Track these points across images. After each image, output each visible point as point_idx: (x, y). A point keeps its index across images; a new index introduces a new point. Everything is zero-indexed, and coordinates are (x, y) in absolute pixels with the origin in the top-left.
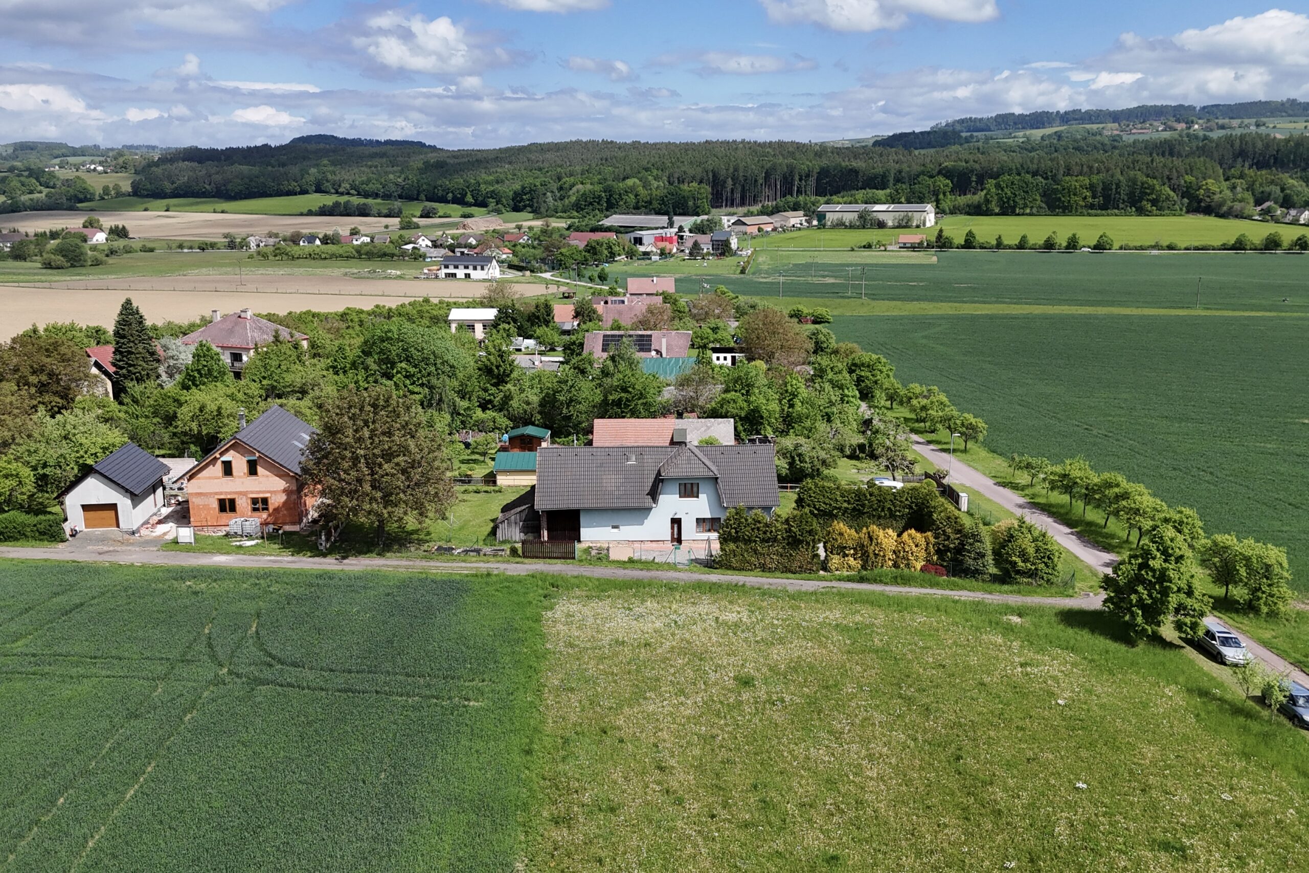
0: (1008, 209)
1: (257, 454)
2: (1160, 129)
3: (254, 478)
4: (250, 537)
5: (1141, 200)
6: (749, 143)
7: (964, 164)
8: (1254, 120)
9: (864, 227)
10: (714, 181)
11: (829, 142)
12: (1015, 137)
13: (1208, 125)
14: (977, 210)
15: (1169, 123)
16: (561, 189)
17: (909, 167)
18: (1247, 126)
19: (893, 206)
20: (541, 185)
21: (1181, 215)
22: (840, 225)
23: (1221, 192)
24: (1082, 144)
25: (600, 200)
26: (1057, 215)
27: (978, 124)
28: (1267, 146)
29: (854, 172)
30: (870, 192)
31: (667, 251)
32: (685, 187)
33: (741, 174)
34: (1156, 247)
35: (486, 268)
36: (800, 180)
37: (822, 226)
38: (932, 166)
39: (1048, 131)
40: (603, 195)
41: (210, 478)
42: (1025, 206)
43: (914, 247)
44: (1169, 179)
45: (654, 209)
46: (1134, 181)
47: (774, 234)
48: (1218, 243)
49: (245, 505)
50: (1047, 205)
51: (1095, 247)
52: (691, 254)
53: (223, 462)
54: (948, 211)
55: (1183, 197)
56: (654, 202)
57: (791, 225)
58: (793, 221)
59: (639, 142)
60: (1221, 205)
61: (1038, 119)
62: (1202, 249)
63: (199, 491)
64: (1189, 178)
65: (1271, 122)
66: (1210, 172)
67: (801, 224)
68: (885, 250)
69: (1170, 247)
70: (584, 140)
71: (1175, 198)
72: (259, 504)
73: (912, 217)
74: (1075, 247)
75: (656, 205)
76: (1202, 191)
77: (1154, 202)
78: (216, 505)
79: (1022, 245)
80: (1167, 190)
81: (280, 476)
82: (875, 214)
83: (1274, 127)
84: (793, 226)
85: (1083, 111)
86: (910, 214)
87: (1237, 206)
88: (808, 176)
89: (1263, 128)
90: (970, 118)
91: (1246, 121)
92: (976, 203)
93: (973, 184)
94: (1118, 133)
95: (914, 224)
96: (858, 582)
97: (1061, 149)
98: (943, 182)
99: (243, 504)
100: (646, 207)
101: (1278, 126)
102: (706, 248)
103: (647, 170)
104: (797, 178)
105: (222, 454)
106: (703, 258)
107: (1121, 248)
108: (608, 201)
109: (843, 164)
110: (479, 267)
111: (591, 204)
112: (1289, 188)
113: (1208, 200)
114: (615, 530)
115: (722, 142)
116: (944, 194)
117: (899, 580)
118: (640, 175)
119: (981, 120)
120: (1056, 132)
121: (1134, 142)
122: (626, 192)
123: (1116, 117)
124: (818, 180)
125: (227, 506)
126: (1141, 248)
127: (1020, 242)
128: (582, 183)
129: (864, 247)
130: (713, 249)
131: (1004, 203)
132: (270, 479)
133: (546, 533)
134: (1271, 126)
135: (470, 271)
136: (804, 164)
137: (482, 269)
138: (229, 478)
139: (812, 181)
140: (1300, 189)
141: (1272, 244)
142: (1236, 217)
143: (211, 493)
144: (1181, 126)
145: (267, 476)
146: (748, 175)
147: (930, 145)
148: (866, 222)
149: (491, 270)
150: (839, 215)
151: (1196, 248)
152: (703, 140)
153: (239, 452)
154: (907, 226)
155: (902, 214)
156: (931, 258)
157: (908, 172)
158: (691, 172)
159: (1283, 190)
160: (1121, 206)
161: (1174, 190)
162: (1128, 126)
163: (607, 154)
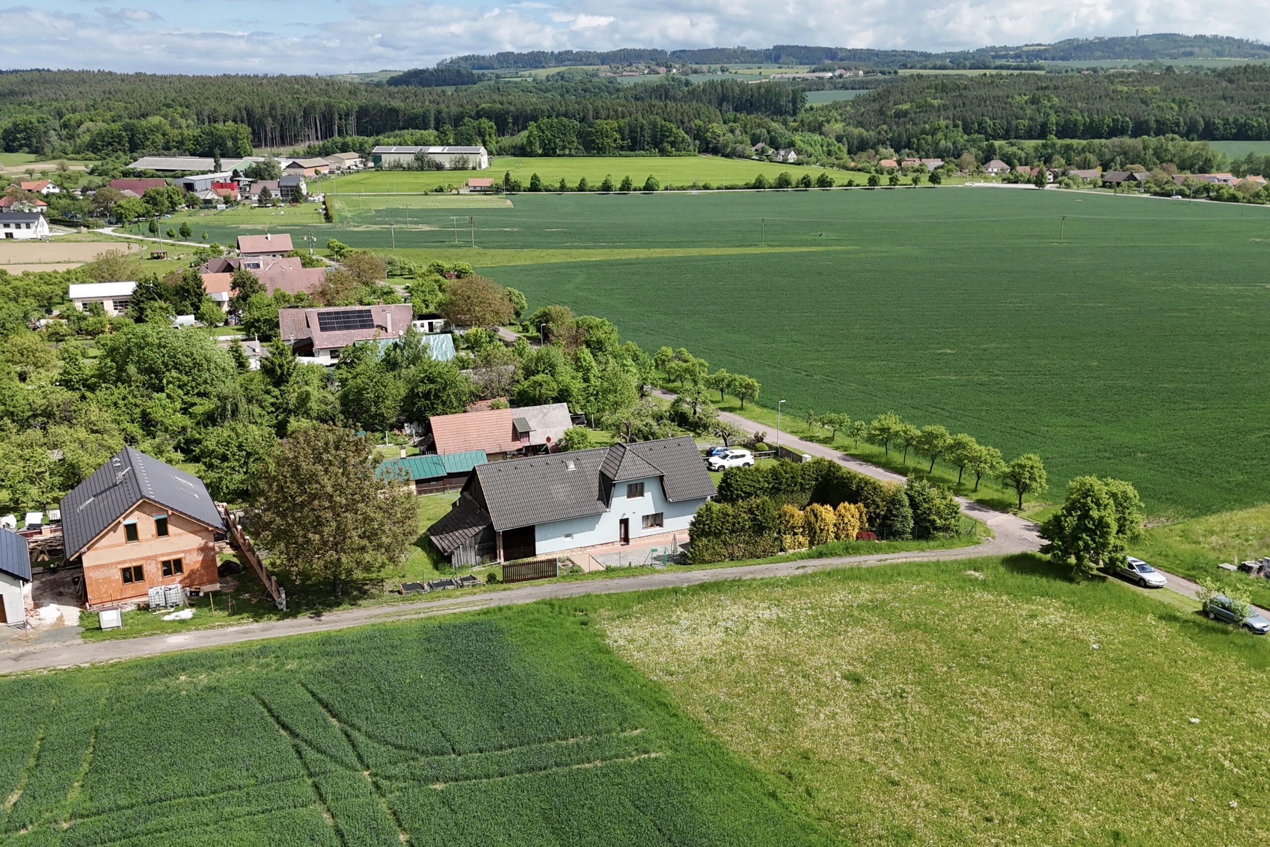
0: (549, 151)
1: (170, 512)
2: (646, 72)
3: (164, 538)
4: (177, 607)
5: (662, 141)
6: (273, 78)
7: (500, 106)
8: (719, 66)
9: (422, 169)
10: (249, 120)
11: (338, 76)
12: (521, 76)
13: (684, 69)
14: (522, 151)
15: (652, 67)
16: (65, 126)
17: (448, 107)
18: (715, 71)
19: (447, 148)
20: (39, 122)
21: (695, 156)
22: (397, 167)
23: (724, 135)
24: (589, 85)
25: (121, 140)
26: (593, 156)
27: (482, 62)
28: (743, 92)
29: (394, 111)
30: (418, 133)
31: (232, 199)
32: (220, 126)
33: (279, 113)
34: (694, 187)
35: (33, 226)
36: (340, 119)
37: (378, 168)
38: (470, 107)
39: (552, 71)
40: (124, 134)
41: (110, 546)
42: (564, 148)
43: (485, 191)
44: (683, 123)
45: (188, 150)
46: (654, 124)
47: (333, 176)
48: (741, 183)
49: (154, 570)
50: (584, 146)
51: (645, 188)
52: (260, 201)
53: (127, 526)
54: (495, 152)
55: (695, 139)
56: (187, 143)
57: (346, 167)
58: (348, 163)
59: (145, 74)
60: (726, 146)
61: (536, 59)
62: (730, 188)
63: (97, 563)
64: (697, 122)
65: (733, 68)
66: (713, 117)
67: (356, 166)
68: (458, 194)
69: (706, 187)
70: (76, 70)
71: (689, 140)
72: (172, 567)
73: (468, 159)
74: (628, 189)
75: (190, 145)
76: (709, 134)
77: (673, 144)
78: (118, 576)
79: (582, 188)
80: (682, 133)
81: (195, 533)
82: (432, 156)
83: (736, 73)
84: (349, 168)
85: (574, 52)
86: (465, 156)
87: (739, 147)
88: (347, 115)
89: (727, 73)
90: (473, 56)
91: (713, 67)
92: (519, 143)
93: (510, 125)
94: (612, 75)
95: (471, 166)
96: (818, 557)
97: (572, 90)
98: (487, 124)
99: (152, 570)
100: (178, 148)
101: (739, 72)
102: (275, 194)
103: (168, 106)
104: (336, 116)
105: (124, 518)
106: (274, 206)
107: (666, 189)
108: (131, 141)
109: (383, 104)
110: (23, 226)
111: (110, 144)
112: (773, 131)
113: (714, 141)
114: (568, 539)
115: (242, 77)
116: (490, 135)
117: (850, 550)
118: (162, 113)
119: (484, 57)
120: (558, 73)
121: (635, 86)
122: (152, 131)
123: (604, 59)
124: (359, 118)
125: (133, 574)
126: (683, 188)
127: (580, 185)
128: (92, 120)
129: (436, 191)
130: (282, 195)
131: (546, 145)
132: (184, 537)
133: (502, 551)
134: (734, 71)
135: (12, 230)
136: (343, 103)
137: (28, 226)
138: (134, 543)
139: (352, 120)
140: (781, 131)
141: (783, 183)
142: (739, 157)
143: (112, 564)
144: (662, 70)
145: (180, 534)
146: (286, 114)
147: (445, 82)
148: (423, 164)
149: (39, 229)
150: (396, 157)
151: (727, 188)
152: (220, 74)
153: (145, 513)
154: (463, 169)
155: (458, 156)
156: (503, 202)
157: (449, 113)
158: (222, 109)
159: (769, 132)
160: (646, 147)
161: (686, 132)
162: (618, 68)
163: (109, 86)
